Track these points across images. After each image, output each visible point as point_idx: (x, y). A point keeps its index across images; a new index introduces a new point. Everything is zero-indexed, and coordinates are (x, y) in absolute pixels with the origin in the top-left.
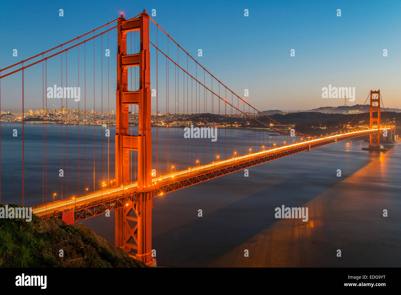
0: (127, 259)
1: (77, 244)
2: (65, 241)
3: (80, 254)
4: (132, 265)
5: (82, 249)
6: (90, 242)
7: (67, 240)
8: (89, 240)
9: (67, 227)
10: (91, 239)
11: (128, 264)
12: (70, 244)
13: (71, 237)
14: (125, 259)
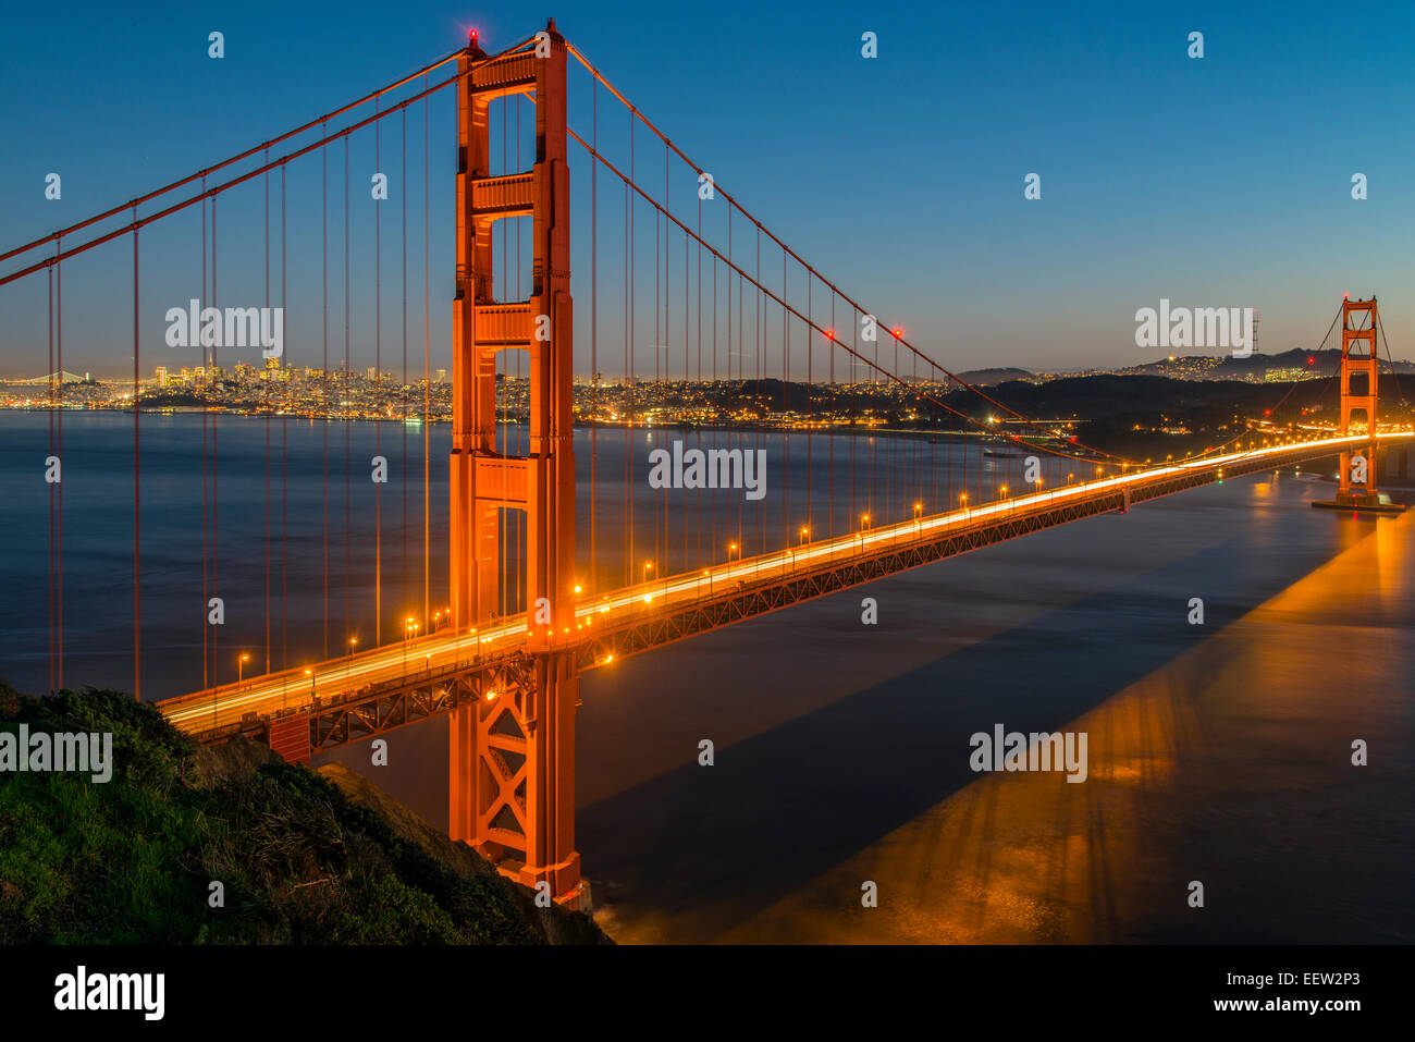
0: (490, 884)
1: (321, 829)
2: (279, 821)
3: (330, 865)
4: (508, 902)
6: (363, 823)
7: (285, 814)
8: (362, 817)
9: (286, 771)
10: (367, 812)
12: (296, 827)
13: (298, 805)
14: (484, 883)
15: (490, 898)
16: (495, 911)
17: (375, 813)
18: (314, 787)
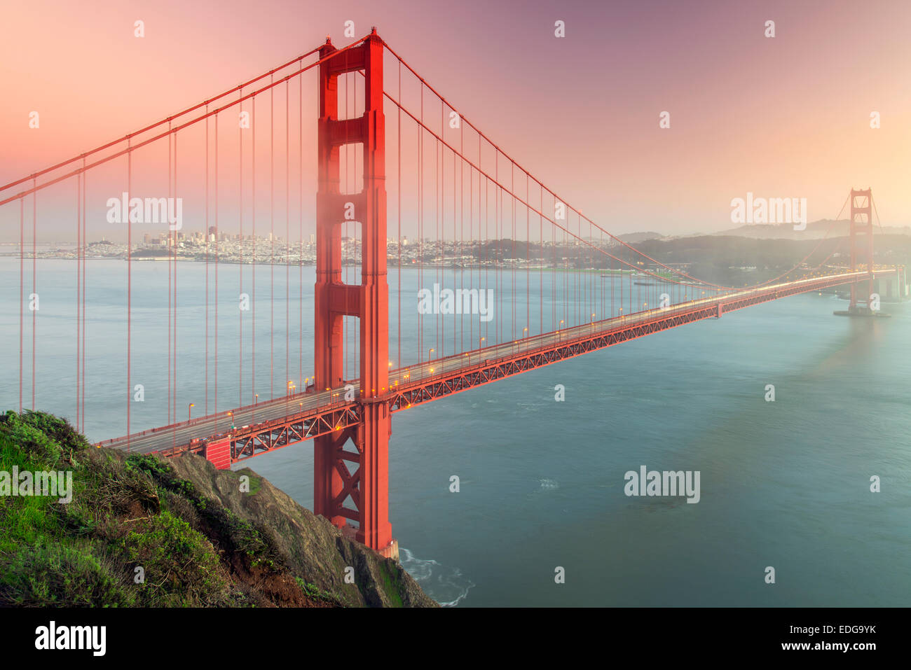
1: (143, 488)
2: (117, 483)
3: (150, 510)
6: (185, 489)
7: (120, 480)
9: (143, 459)
10: (186, 483)
11: (257, 532)
18: (159, 469)
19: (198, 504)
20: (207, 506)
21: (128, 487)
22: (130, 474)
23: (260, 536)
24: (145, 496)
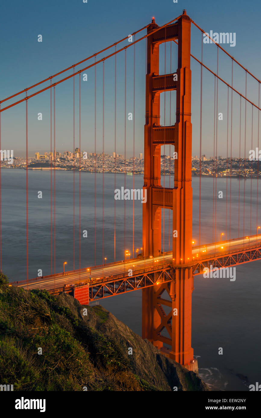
0: (109, 338)
1: (42, 309)
2: (26, 305)
3: (45, 323)
4: (116, 345)
5: (48, 317)
6: (65, 312)
7: (28, 303)
8: (64, 310)
9: (40, 292)
10: (66, 308)
14: (107, 338)
15: (109, 343)
16: (110, 348)
17: (69, 309)
18: (50, 299)
19: (74, 323)
20: (79, 325)
21: (33, 308)
22: (34, 301)
23: (112, 346)
24: (43, 315)
